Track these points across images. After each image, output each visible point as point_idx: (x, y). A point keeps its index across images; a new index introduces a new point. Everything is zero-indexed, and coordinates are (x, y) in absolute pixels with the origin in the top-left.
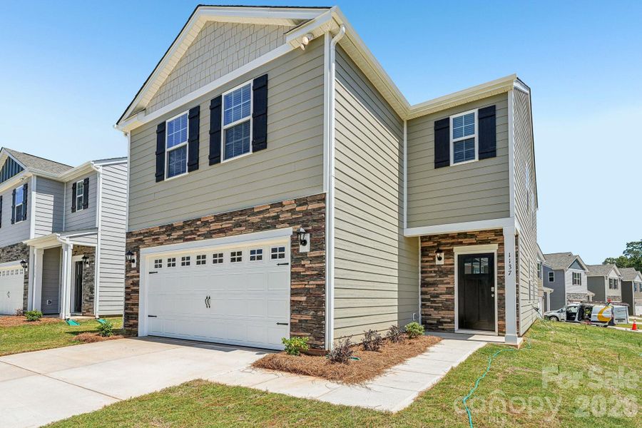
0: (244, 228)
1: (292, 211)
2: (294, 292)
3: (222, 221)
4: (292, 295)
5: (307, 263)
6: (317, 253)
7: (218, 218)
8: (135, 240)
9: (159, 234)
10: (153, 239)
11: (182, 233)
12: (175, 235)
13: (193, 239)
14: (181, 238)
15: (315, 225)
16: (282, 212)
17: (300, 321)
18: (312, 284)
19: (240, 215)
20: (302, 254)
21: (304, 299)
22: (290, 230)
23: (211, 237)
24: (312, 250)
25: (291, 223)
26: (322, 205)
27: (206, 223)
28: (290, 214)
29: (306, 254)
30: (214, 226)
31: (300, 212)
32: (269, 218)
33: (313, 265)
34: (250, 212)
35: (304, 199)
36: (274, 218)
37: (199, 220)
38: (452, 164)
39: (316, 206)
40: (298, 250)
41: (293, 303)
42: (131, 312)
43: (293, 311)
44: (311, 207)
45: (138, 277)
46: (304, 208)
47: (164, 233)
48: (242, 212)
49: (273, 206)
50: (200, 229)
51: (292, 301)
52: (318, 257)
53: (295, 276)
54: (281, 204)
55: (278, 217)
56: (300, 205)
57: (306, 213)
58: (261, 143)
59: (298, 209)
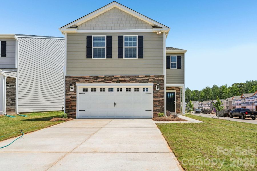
0: (135, 81)
1: (154, 79)
2: (154, 101)
3: (125, 78)
4: (154, 102)
5: (159, 94)
6: (162, 91)
7: (123, 77)
8: (72, 80)
9: (90, 79)
10: (85, 80)
11: (104, 80)
12: (99, 80)
13: (111, 83)
14: (103, 82)
15: (161, 83)
16: (150, 78)
17: (156, 109)
18: (160, 99)
19: (133, 77)
20: (157, 91)
21: (158, 103)
22: (153, 84)
23: (120, 83)
24: (160, 90)
25: (153, 82)
26: (163, 78)
27: (116, 78)
28: (153, 79)
29: (158, 91)
30: (120, 79)
31: (156, 79)
32: (145, 79)
33: (161, 94)
34: (138, 77)
35: (157, 76)
36: (146, 79)
37: (113, 76)
38: (171, 69)
39: (161, 78)
40: (156, 90)
41: (154, 104)
42: (71, 109)
43: (154, 107)
44: (160, 78)
45: (76, 95)
46: (158, 78)
47: (92, 79)
48: (134, 76)
49: (146, 76)
50: (114, 80)
51: (153, 104)
52: (162, 92)
53: (154, 97)
54: (149, 76)
55: (148, 79)
56: (156, 77)
57: (158, 80)
58: (141, 56)
59: (156, 78)
